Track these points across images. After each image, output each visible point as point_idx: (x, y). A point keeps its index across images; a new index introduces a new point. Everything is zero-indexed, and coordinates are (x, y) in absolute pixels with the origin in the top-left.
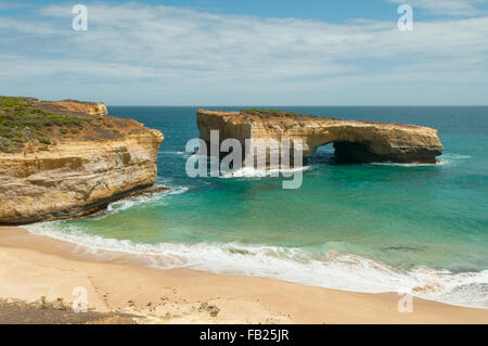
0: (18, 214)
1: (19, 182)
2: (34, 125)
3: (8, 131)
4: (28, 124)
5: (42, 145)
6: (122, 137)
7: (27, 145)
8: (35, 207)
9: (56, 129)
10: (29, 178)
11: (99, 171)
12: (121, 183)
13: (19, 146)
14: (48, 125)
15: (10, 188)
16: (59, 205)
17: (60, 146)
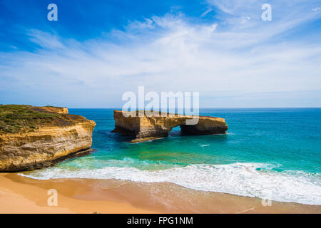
0: (15, 166)
1: (16, 148)
2: (28, 119)
3: (13, 122)
4: (25, 119)
5: (31, 129)
6: (74, 124)
7: (22, 129)
8: (24, 162)
9: (39, 120)
10: (22, 146)
11: (61, 142)
12: (73, 148)
13: (18, 130)
14: (35, 118)
15: (11, 152)
16: (38, 160)
17: (40, 130)
